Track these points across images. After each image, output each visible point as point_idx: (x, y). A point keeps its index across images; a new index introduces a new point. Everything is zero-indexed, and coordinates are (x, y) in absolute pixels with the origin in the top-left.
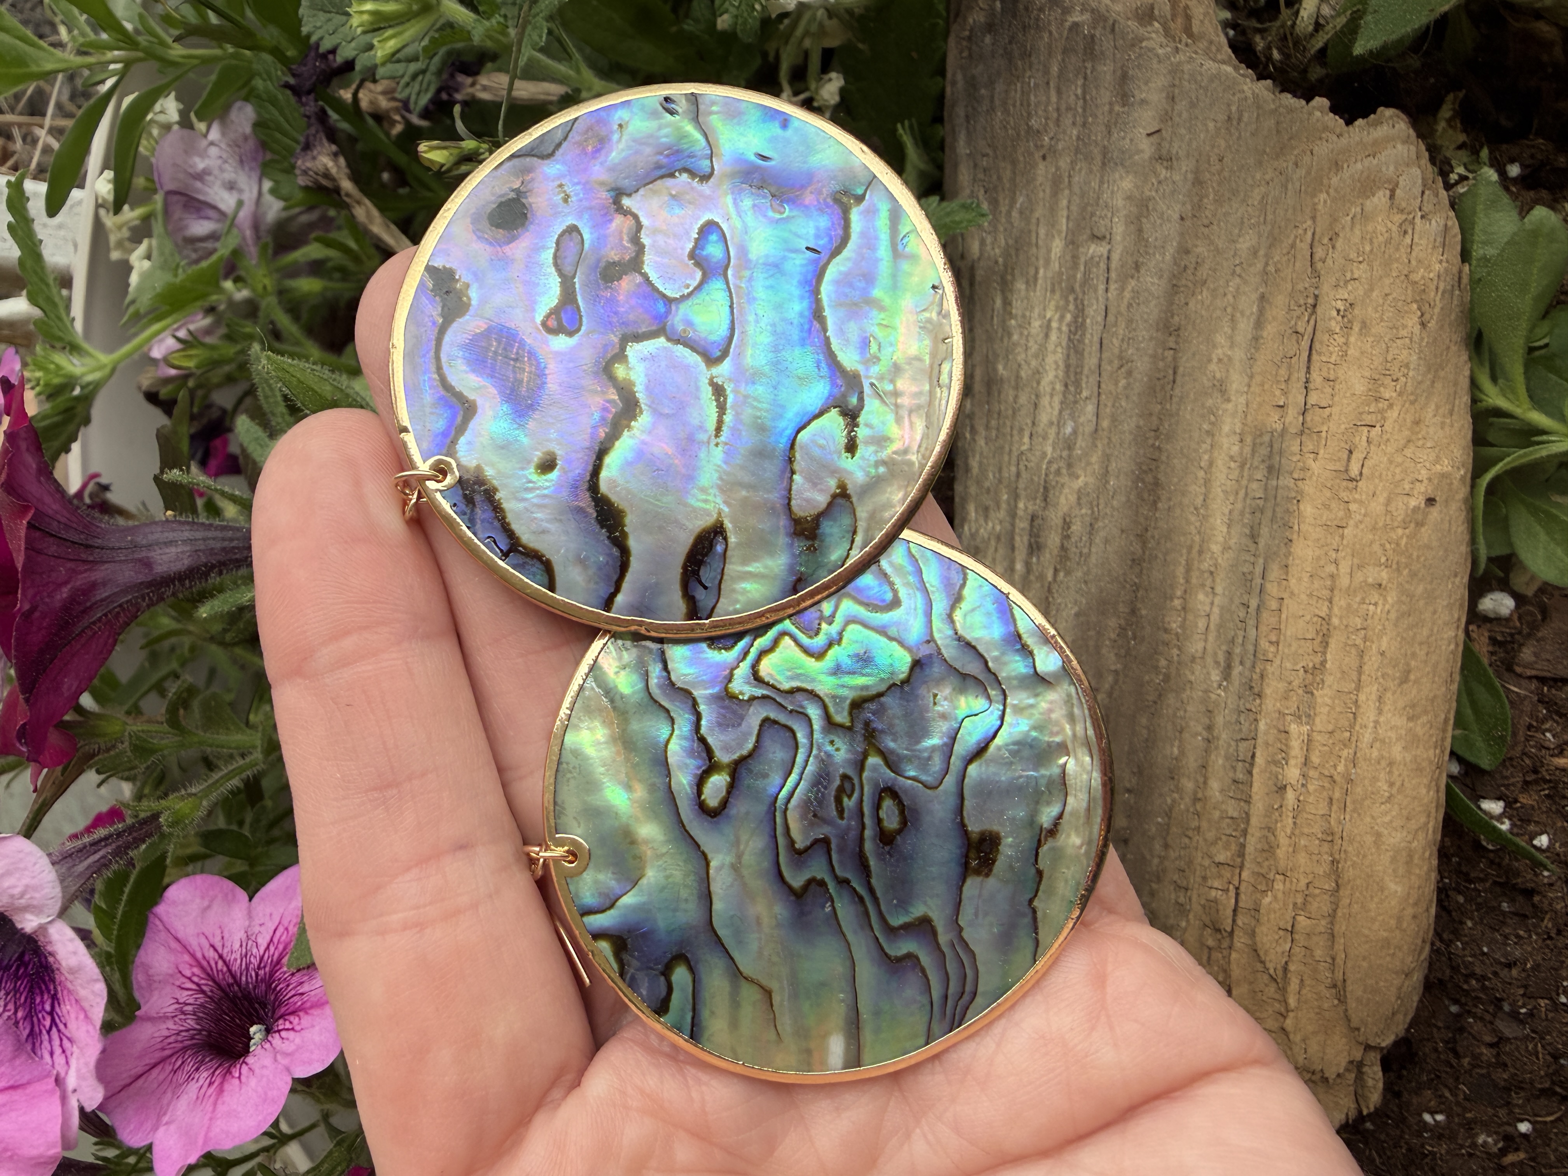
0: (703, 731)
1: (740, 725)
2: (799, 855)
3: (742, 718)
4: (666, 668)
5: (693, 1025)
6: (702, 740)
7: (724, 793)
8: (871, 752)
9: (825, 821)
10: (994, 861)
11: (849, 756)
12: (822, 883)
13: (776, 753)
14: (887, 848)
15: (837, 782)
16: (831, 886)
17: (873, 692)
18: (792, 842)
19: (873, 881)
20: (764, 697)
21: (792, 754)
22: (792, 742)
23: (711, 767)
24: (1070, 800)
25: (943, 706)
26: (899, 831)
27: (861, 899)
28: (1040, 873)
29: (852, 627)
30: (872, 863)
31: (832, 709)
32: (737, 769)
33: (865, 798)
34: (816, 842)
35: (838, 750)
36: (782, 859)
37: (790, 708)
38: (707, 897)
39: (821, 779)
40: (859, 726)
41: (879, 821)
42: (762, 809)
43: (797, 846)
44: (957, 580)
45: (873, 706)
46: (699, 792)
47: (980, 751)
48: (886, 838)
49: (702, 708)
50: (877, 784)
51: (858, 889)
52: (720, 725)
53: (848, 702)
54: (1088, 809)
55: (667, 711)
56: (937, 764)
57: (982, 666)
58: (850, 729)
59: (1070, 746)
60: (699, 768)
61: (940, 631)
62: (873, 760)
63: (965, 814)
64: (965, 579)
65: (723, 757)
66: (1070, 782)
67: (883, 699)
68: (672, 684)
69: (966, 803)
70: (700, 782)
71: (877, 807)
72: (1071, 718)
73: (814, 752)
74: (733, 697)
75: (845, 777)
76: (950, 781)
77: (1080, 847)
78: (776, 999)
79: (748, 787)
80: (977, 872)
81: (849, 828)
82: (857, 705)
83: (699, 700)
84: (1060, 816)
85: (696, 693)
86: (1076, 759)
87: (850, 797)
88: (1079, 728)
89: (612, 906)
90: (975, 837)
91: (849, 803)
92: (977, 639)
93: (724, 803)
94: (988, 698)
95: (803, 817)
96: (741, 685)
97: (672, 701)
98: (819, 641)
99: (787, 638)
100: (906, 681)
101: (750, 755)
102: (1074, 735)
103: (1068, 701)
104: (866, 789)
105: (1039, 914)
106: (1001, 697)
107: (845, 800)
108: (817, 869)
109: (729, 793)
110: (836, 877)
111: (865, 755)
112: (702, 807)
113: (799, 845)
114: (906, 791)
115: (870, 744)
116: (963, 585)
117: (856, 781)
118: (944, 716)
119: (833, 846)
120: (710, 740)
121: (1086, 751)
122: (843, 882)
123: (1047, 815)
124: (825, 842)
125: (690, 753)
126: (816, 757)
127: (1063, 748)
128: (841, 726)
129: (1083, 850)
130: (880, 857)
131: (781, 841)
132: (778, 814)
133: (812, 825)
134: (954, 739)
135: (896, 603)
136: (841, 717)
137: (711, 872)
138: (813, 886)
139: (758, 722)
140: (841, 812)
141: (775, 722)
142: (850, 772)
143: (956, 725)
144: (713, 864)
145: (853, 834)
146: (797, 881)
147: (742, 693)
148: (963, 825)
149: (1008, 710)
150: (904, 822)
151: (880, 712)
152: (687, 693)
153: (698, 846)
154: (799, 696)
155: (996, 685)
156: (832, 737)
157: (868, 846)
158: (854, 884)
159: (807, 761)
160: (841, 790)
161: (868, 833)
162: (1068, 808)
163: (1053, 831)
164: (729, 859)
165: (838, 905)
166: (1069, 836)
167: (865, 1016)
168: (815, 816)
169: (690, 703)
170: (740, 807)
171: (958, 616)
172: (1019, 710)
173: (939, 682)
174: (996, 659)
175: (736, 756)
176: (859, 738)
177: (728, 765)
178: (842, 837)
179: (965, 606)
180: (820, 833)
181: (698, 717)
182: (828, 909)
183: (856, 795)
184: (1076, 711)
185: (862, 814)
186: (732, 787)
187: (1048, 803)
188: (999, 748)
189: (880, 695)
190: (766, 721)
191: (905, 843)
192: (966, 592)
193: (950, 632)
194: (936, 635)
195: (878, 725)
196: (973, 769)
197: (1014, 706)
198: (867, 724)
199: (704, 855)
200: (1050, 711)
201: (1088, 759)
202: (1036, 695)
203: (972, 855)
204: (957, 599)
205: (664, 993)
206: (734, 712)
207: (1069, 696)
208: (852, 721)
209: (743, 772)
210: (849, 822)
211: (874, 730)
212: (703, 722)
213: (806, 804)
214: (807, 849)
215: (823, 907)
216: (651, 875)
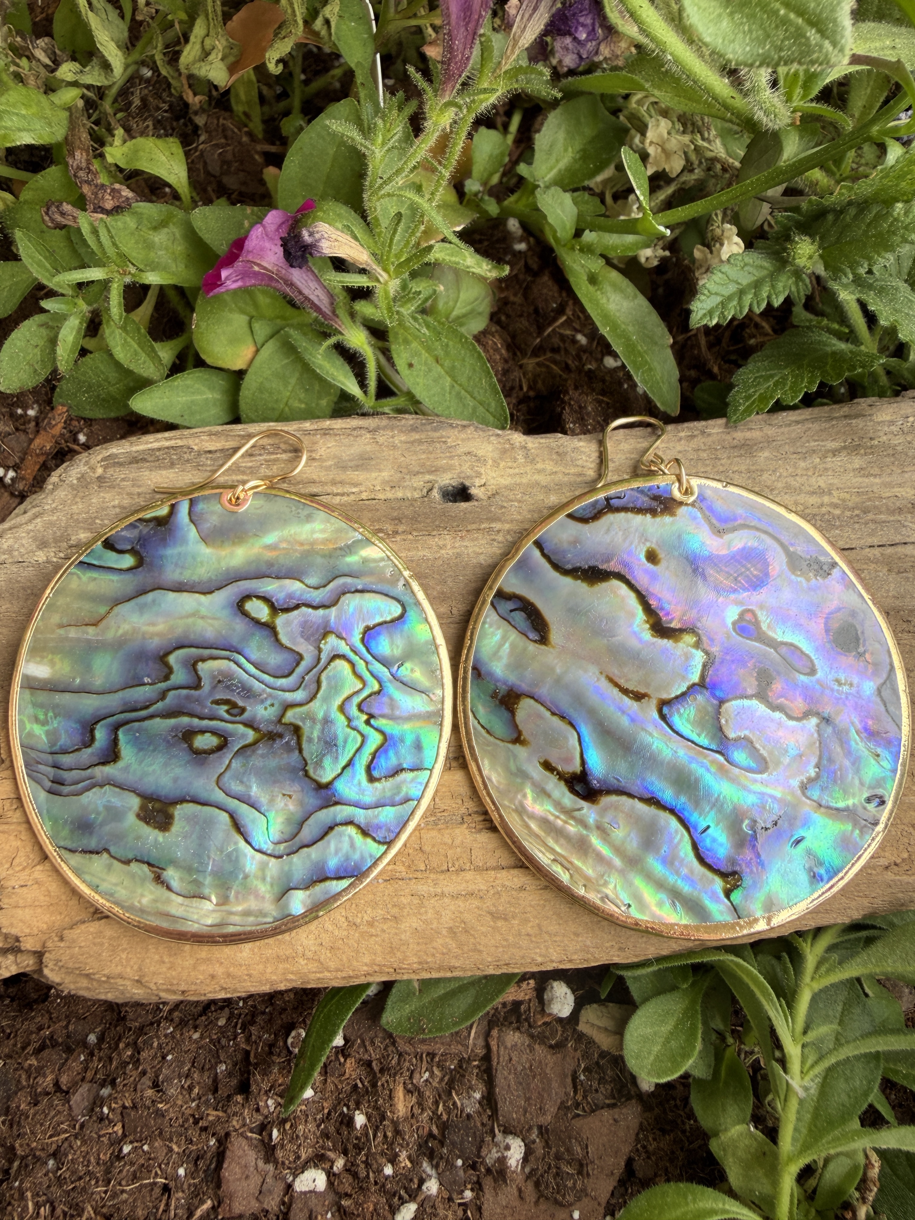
0: (304, 609)
1: (302, 637)
2: (192, 665)
3: (307, 639)
4: (357, 591)
5: (89, 564)
6: (297, 607)
7: (254, 615)
8: (257, 735)
9: (214, 688)
10: (147, 823)
11: (259, 717)
12: (167, 678)
13: (275, 659)
14: (180, 735)
15: (241, 703)
16: (163, 685)
17: (305, 745)
18: (203, 660)
19: (158, 720)
20: (319, 659)
21: (271, 672)
22: (279, 673)
23: (275, 609)
24: (180, 899)
25: (280, 802)
26: (191, 747)
27: (147, 707)
28: (127, 862)
29: (359, 739)
30: (172, 721)
31: (298, 710)
32: (270, 628)
33: (223, 724)
34: (199, 679)
35: (266, 709)
36: (193, 650)
37: (307, 678)
38: (180, 588)
39: (248, 692)
40: (279, 729)
41: (203, 732)
42: (235, 641)
43: (200, 664)
44: (379, 836)
45: (293, 743)
46: (258, 597)
47: (238, 826)
48: (188, 735)
49: (321, 612)
50: (231, 735)
51: (155, 706)
52: (306, 622)
53: (300, 724)
54: (168, 915)
55: (325, 586)
56: (236, 787)
57: (306, 842)
58: (279, 721)
59: (224, 908)
60: (277, 600)
61: (341, 811)
62: (251, 735)
63: (191, 804)
64: (379, 842)
65: (281, 621)
66: (195, 902)
67: (297, 752)
68: (344, 593)
69: (199, 807)
70: (266, 599)
71: (214, 732)
72: (247, 913)
73: (268, 690)
74: (325, 635)
75: (243, 710)
76: (219, 796)
77: (139, 902)
78: (91, 630)
79: (253, 634)
80: (143, 808)
81: (204, 706)
82: (297, 730)
83: (327, 611)
84: (169, 888)
85: (334, 610)
86: (213, 911)
87: (227, 712)
88: (236, 919)
89: (192, 521)
90: (171, 810)
91: (222, 710)
92: (329, 842)
93: (245, 614)
94: (279, 843)
95: (221, 672)
96: (332, 643)
97: (331, 591)
98: (354, 711)
99: (361, 686)
100: (307, 775)
101: (277, 640)
102: (231, 913)
103: (262, 913)
104: (229, 726)
105: (94, 856)
106: (277, 853)
107: (226, 707)
108: (179, 676)
109: (253, 619)
110: (169, 690)
111: (255, 729)
112: (248, 597)
113: (200, 665)
114: (220, 757)
115: (264, 735)
116: (374, 839)
117: (238, 718)
118: (272, 801)
119: (193, 692)
120: (296, 612)
121: (217, 921)
122: (163, 695)
123: (172, 875)
124: (197, 686)
125: (290, 596)
126: (264, 691)
127: (224, 900)
128: (283, 715)
129: (137, 904)
130: (174, 728)
131: (207, 652)
132: (228, 653)
133: (214, 677)
134: (252, 806)
135: (372, 779)
136: (290, 716)
137: (197, 595)
138: (166, 670)
139: (301, 651)
140: (217, 702)
141: (298, 664)
142: (246, 715)
143: (262, 811)
144: (202, 598)
145: (198, 709)
146: (172, 659)
147: (326, 643)
148: (183, 801)
149: (265, 857)
150: (197, 752)
151: (288, 748)
152: (335, 603)
153: (219, 589)
154: (314, 686)
155: (288, 851)
156: (276, 706)
157: (185, 720)
158: (160, 705)
159: (262, 682)
160: (234, 705)
161: (196, 721)
162: (173, 896)
163: (159, 879)
164: (203, 611)
165: (147, 688)
166: (151, 892)
167: (58, 698)
168: (219, 681)
169: (327, 604)
170: (240, 625)
171: (351, 830)
172: (263, 867)
173: (301, 803)
174: (309, 856)
175: (279, 629)
176: (271, 728)
177: (273, 622)
178: (198, 700)
179: (359, 839)
180: (206, 684)
181: (315, 608)
182: (146, 680)
183: (227, 716)
184: (251, 919)
185: (211, 719)
186: (257, 622)
187: (181, 879)
188: (236, 843)
189: (301, 751)
190: (301, 657)
191: (181, 752)
192: (369, 841)
193: (338, 819)
194: (338, 808)
195: (278, 743)
196: (224, 817)
197: (267, 864)
198: (281, 736)
199: (211, 592)
200: (257, 896)
201: (209, 922)
202: (272, 885)
203: (157, 805)
204: (365, 833)
205: (119, 547)
206: (313, 635)
207: (265, 915)
208: (285, 724)
209: (266, 632)
210: (208, 708)
211: (274, 740)
212: (310, 610)
213: (230, 676)
214: (196, 671)
215: (148, 676)
216: (206, 551)
